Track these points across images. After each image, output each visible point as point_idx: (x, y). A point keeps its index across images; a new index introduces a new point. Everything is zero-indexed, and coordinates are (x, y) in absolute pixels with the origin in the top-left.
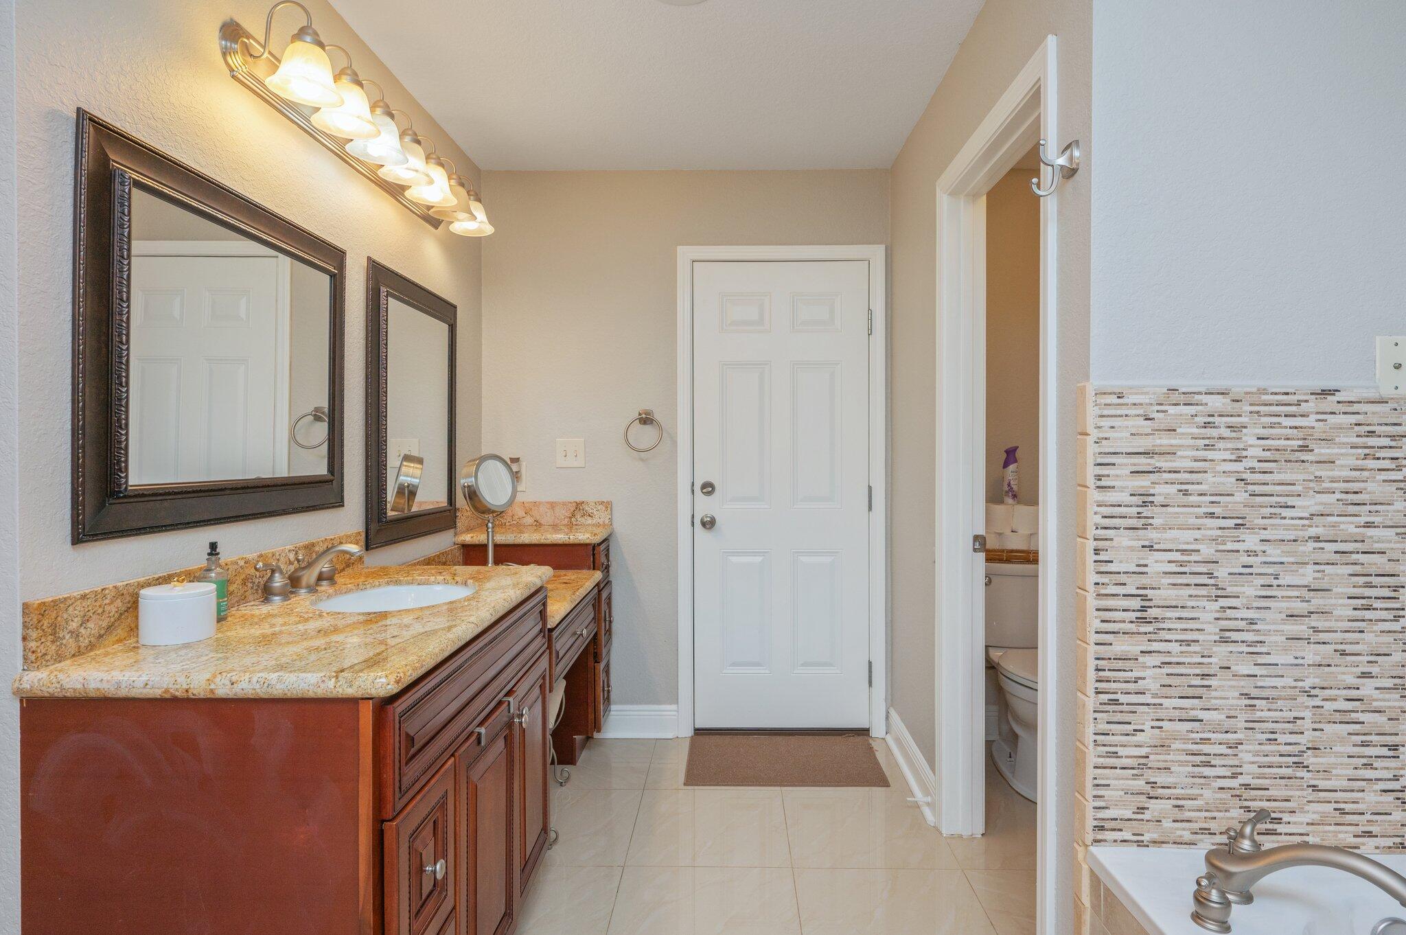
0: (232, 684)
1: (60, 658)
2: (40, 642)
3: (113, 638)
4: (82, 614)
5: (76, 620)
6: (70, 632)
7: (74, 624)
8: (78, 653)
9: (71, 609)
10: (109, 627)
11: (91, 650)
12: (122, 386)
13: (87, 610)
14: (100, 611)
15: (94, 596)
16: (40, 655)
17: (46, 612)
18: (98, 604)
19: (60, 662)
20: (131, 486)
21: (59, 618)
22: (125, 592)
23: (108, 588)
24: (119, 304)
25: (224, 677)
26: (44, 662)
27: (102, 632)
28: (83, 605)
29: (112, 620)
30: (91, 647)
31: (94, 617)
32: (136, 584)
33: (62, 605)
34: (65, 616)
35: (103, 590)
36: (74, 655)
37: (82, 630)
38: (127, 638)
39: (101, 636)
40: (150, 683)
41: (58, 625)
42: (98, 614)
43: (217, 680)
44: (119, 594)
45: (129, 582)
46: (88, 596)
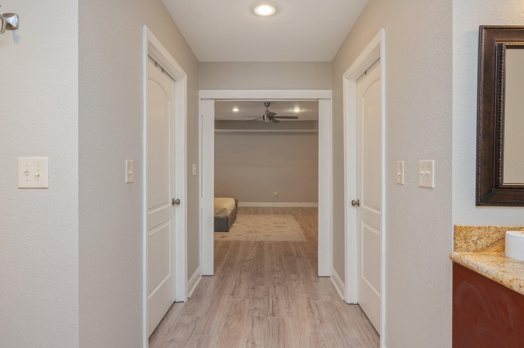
0: (520, 287)
1: (468, 250)
2: (459, 242)
3: (494, 249)
4: (479, 235)
5: (475, 237)
6: (472, 241)
7: (474, 238)
8: (476, 251)
9: (473, 232)
10: (492, 244)
11: (483, 251)
12: (500, 139)
13: (481, 234)
14: (487, 236)
15: (484, 229)
16: (459, 246)
17: (462, 230)
18: (486, 232)
19: (468, 252)
20: (504, 183)
21: (467, 234)
22: (501, 230)
23: (492, 227)
24: (499, 103)
25: (517, 282)
26: (461, 250)
27: (489, 245)
28: (479, 231)
29: (494, 241)
30: (483, 250)
31: (484, 238)
32: (507, 228)
33: (469, 229)
34: (470, 234)
35: (489, 227)
36: (474, 251)
37: (478, 241)
38: (502, 251)
39: (488, 247)
40: (488, 272)
41: (467, 237)
42: (487, 237)
43: (514, 282)
44: (497, 230)
45: (503, 226)
46: (481, 228)
